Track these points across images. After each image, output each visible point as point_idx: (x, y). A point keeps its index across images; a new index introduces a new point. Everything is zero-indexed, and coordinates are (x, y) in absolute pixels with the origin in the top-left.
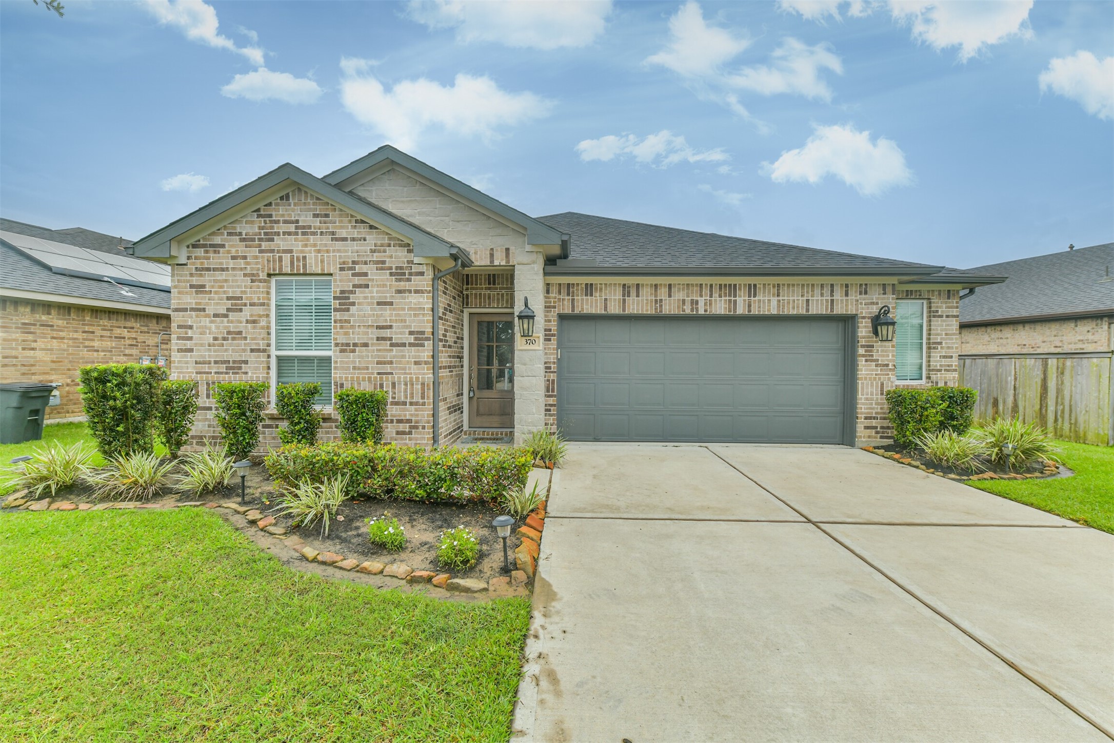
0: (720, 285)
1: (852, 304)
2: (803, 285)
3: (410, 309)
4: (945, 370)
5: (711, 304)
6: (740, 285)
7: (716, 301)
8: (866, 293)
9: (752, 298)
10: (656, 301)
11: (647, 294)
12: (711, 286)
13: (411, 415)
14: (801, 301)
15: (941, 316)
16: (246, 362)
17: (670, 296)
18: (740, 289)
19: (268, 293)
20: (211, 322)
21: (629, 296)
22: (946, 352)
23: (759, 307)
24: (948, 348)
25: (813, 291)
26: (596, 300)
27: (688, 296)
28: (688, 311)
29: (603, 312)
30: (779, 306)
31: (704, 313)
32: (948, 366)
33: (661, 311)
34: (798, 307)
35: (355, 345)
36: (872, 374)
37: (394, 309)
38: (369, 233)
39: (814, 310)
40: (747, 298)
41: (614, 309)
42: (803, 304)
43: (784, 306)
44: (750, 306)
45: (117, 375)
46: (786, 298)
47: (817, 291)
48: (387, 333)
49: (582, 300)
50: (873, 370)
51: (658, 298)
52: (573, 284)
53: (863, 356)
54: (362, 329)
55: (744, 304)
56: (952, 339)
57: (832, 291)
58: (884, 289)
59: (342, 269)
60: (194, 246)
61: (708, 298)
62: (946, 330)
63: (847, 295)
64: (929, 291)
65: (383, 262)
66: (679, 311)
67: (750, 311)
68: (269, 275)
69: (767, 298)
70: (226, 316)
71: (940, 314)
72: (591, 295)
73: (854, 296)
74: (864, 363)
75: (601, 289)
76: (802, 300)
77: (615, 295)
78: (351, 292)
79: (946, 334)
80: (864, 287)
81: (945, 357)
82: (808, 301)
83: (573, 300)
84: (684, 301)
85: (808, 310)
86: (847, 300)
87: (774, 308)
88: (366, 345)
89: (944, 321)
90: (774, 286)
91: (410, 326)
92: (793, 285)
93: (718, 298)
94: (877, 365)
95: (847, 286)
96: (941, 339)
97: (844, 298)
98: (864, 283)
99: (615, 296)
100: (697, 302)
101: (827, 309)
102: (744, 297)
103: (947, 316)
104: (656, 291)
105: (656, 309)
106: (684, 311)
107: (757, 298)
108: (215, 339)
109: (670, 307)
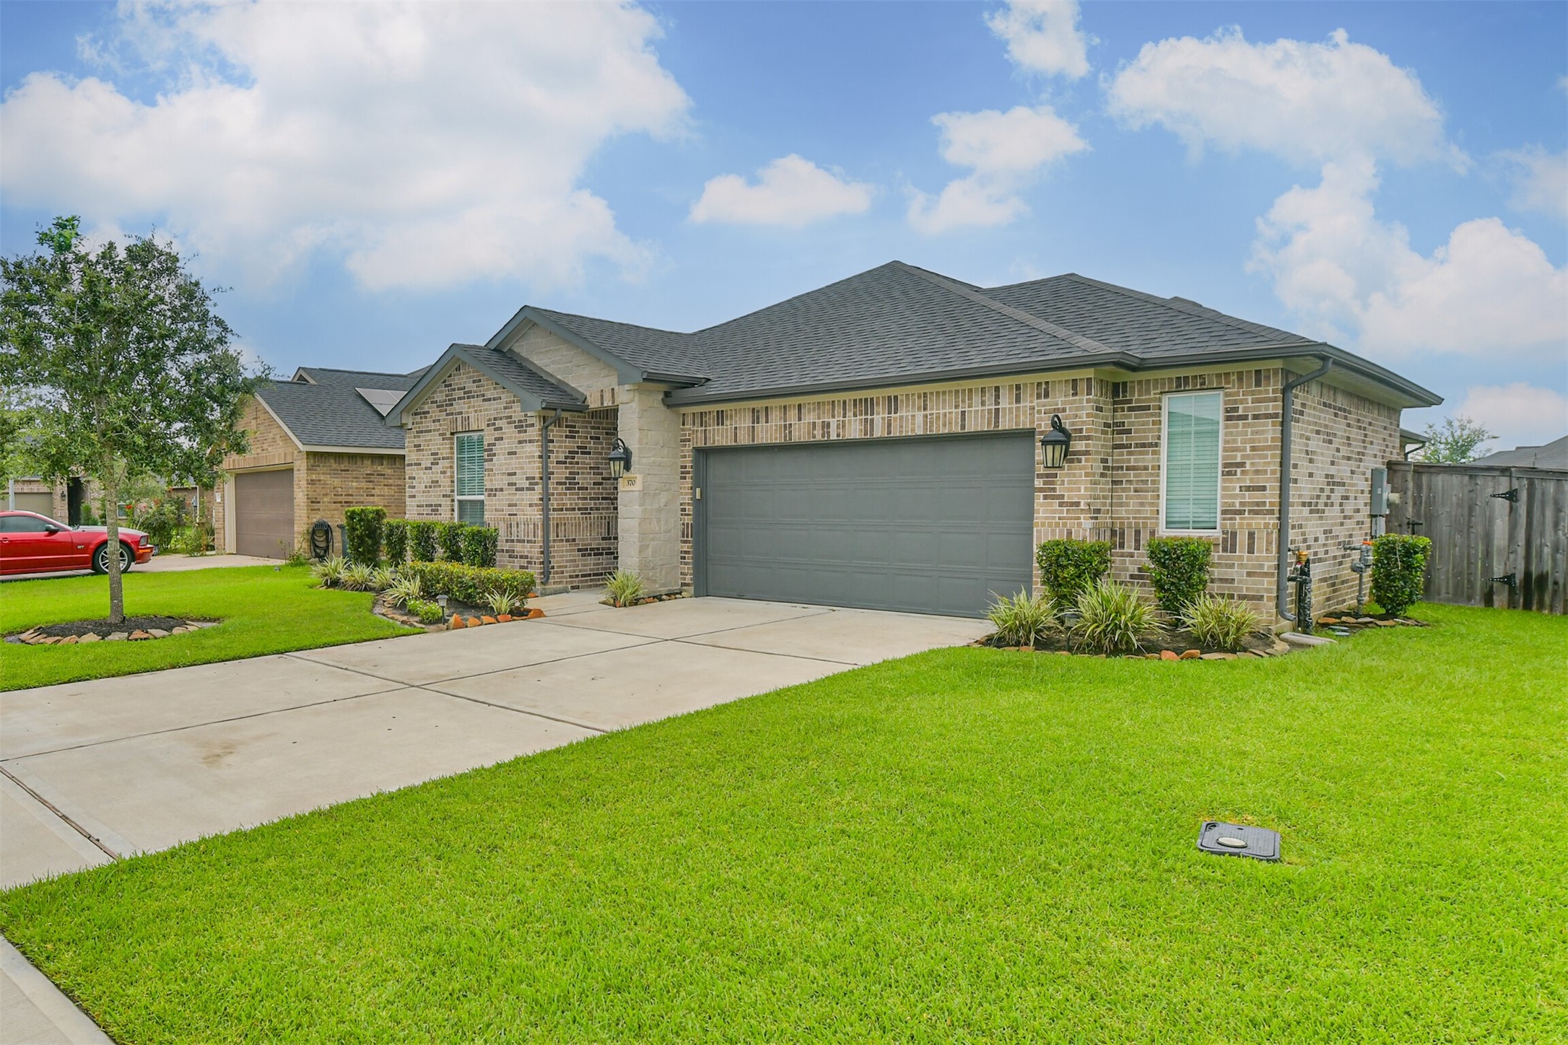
0: (855, 401)
1: (1025, 414)
2: (957, 392)
3: (527, 457)
4: (1250, 512)
5: (844, 426)
6: (878, 398)
7: (850, 421)
8: (1047, 396)
9: (893, 415)
10: (785, 425)
11: (776, 419)
12: (845, 402)
13: (528, 551)
14: (954, 413)
15: (1245, 417)
16: (440, 505)
17: (800, 419)
18: (878, 404)
19: (452, 448)
20: (424, 474)
21: (758, 423)
22: (1251, 480)
23: (901, 427)
24: (1257, 472)
25: (970, 399)
26: (727, 429)
27: (819, 418)
28: (819, 437)
29: (733, 444)
30: (925, 423)
31: (836, 438)
32: (1257, 504)
33: (790, 439)
34: (950, 423)
35: (496, 490)
36: (1054, 518)
37: (517, 458)
38: (503, 393)
39: (971, 427)
40: (887, 415)
41: (744, 440)
42: (956, 418)
43: (931, 423)
44: (889, 425)
45: (358, 514)
46: (935, 412)
47: (977, 399)
48: (513, 479)
49: (714, 430)
50: (1055, 512)
51: (788, 423)
52: (706, 413)
53: (1041, 490)
54: (500, 477)
55: (883, 423)
56: (1265, 457)
57: (997, 397)
58: (1074, 388)
59: (488, 425)
60: (416, 414)
61: (841, 419)
62: (1252, 441)
63: (1018, 401)
64: (1219, 376)
65: (511, 417)
66: (809, 438)
67: (889, 432)
68: (452, 434)
69: (910, 414)
70: (431, 468)
71: (1240, 412)
72: (723, 424)
73: (1029, 401)
74: (1041, 500)
75: (731, 416)
76: (957, 413)
77: (745, 423)
78: (494, 445)
79: (1253, 449)
80: (1044, 386)
81: (1248, 489)
82: (963, 413)
83: (705, 430)
84: (814, 423)
85: (963, 427)
86: (1018, 408)
87: (919, 427)
88: (502, 490)
89: (1249, 425)
90: (919, 397)
91: (527, 473)
92: (944, 393)
93: (853, 418)
94: (1061, 505)
95: (1018, 387)
96: (1243, 456)
97: (1014, 405)
98: (1043, 381)
99: (745, 422)
100: (829, 424)
101: (989, 424)
102: (883, 413)
103: (1256, 417)
104: (785, 414)
105: (785, 436)
106: (814, 437)
107: (898, 415)
108: (426, 487)
109: (800, 434)
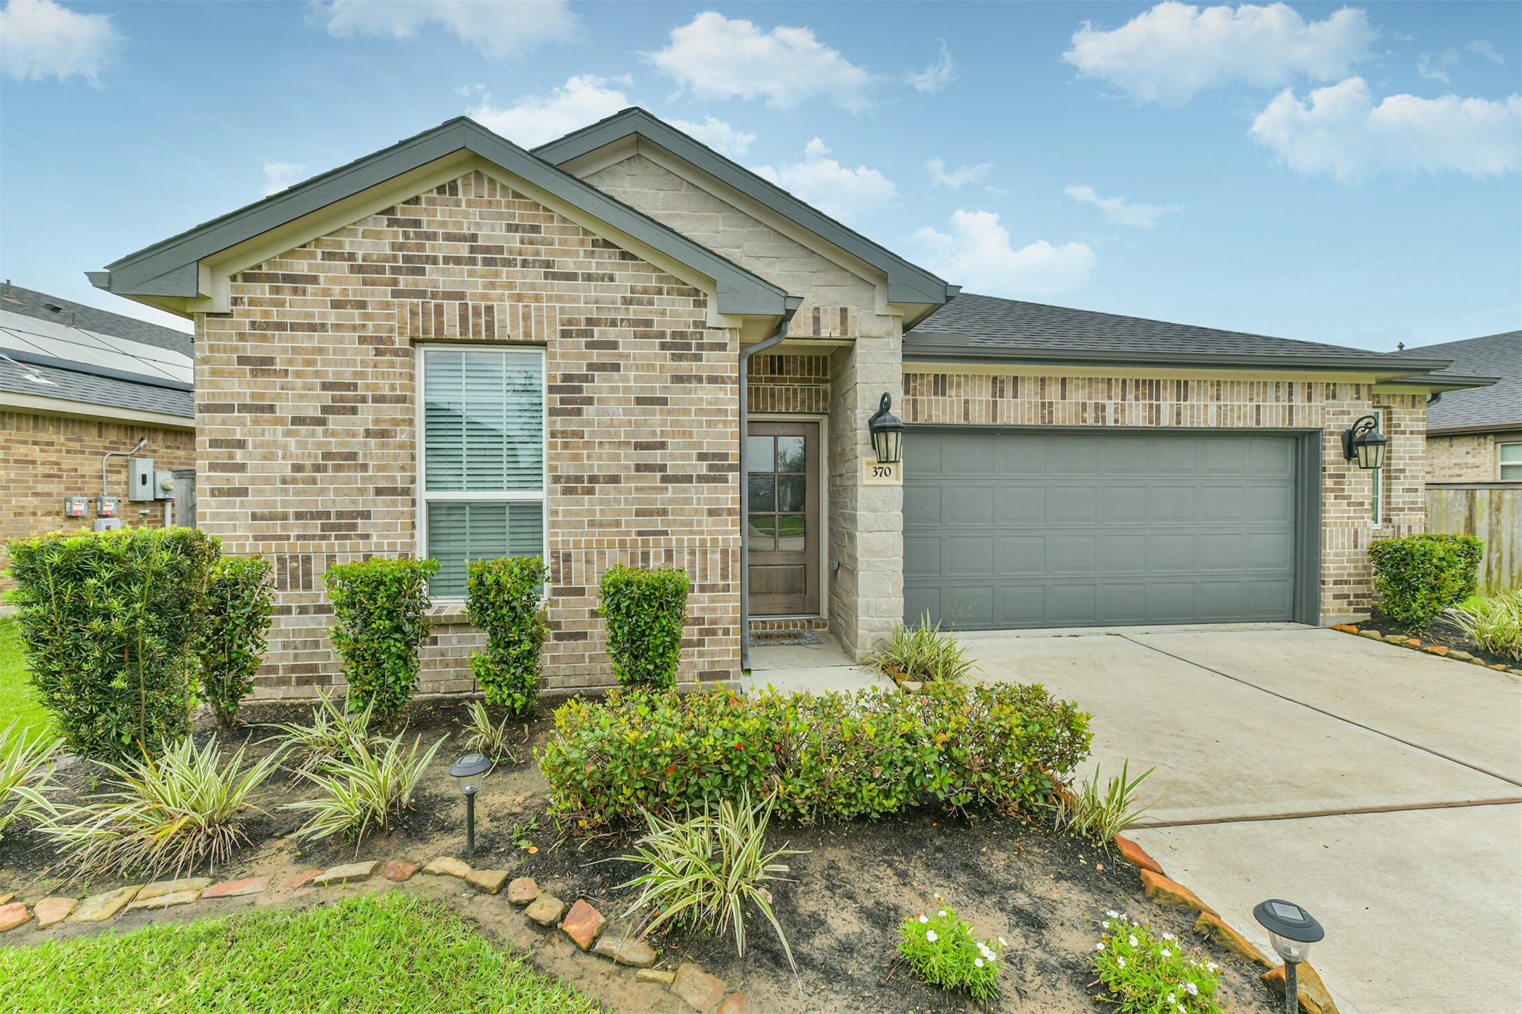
0: (1137, 381)
1: (1317, 414)
2: (1252, 384)
3: (700, 412)
4: (1410, 509)
5: (1123, 411)
6: (1165, 381)
7: (1130, 405)
8: (1334, 397)
9: (1182, 402)
10: (1043, 404)
11: (1029, 393)
12: (1124, 382)
13: (703, 610)
14: (1250, 407)
15: (1403, 433)
16: (366, 515)
17: (1064, 397)
18: (1165, 388)
19: (412, 377)
20: (288, 434)
21: (1002, 396)
22: (1410, 483)
23: (1192, 417)
24: (1413, 477)
25: (1265, 393)
26: (952, 402)
27: (1090, 398)
28: (1090, 422)
29: (962, 422)
30: (1219, 416)
31: (1113, 424)
32: (1413, 503)
33: (1050, 421)
34: (1245, 417)
35: (593, 479)
36: (1343, 518)
37: (669, 412)
38: (621, 268)
39: (1266, 423)
40: (1175, 402)
41: (980, 417)
42: (1252, 412)
43: (1226, 415)
44: (1179, 414)
45: (113, 559)
46: (1228, 403)
47: (1271, 392)
48: (656, 457)
49: (930, 401)
50: (1343, 511)
51: (1047, 401)
52: (915, 375)
53: (1332, 490)
54: (607, 450)
55: (1171, 411)
56: (1417, 465)
57: (1291, 394)
58: (1358, 392)
59: (565, 334)
60: (247, 278)
61: (1119, 401)
62: (1410, 452)
63: (1309, 399)
64: (1389, 396)
65: (648, 323)
66: (1077, 421)
67: (1179, 422)
68: (414, 341)
69: (1202, 403)
70: (321, 422)
71: (1402, 429)
72: (944, 394)
73: (1319, 401)
74: (1332, 501)
75: (959, 384)
76: (1251, 407)
77: (980, 393)
78: (586, 378)
79: (1411, 458)
80: (1332, 387)
81: (1409, 490)
82: (1258, 407)
83: (915, 401)
84: (1084, 405)
85: (1258, 422)
86: (1310, 407)
87: (1212, 418)
88: (615, 479)
89: (1408, 439)
90: (1212, 385)
91: (700, 445)
92: (1239, 383)
93: (1134, 402)
94: (1349, 504)
95: (1310, 386)
96: (1404, 464)
97: (1307, 404)
98: (1332, 382)
99: (980, 396)
100: (1104, 408)
101: (1284, 421)
102: (1171, 400)
103: (1412, 433)
104: (1043, 389)
105: (1043, 417)
106: (1084, 421)
107: (1188, 403)
108: (298, 468)
109: (1063, 416)
